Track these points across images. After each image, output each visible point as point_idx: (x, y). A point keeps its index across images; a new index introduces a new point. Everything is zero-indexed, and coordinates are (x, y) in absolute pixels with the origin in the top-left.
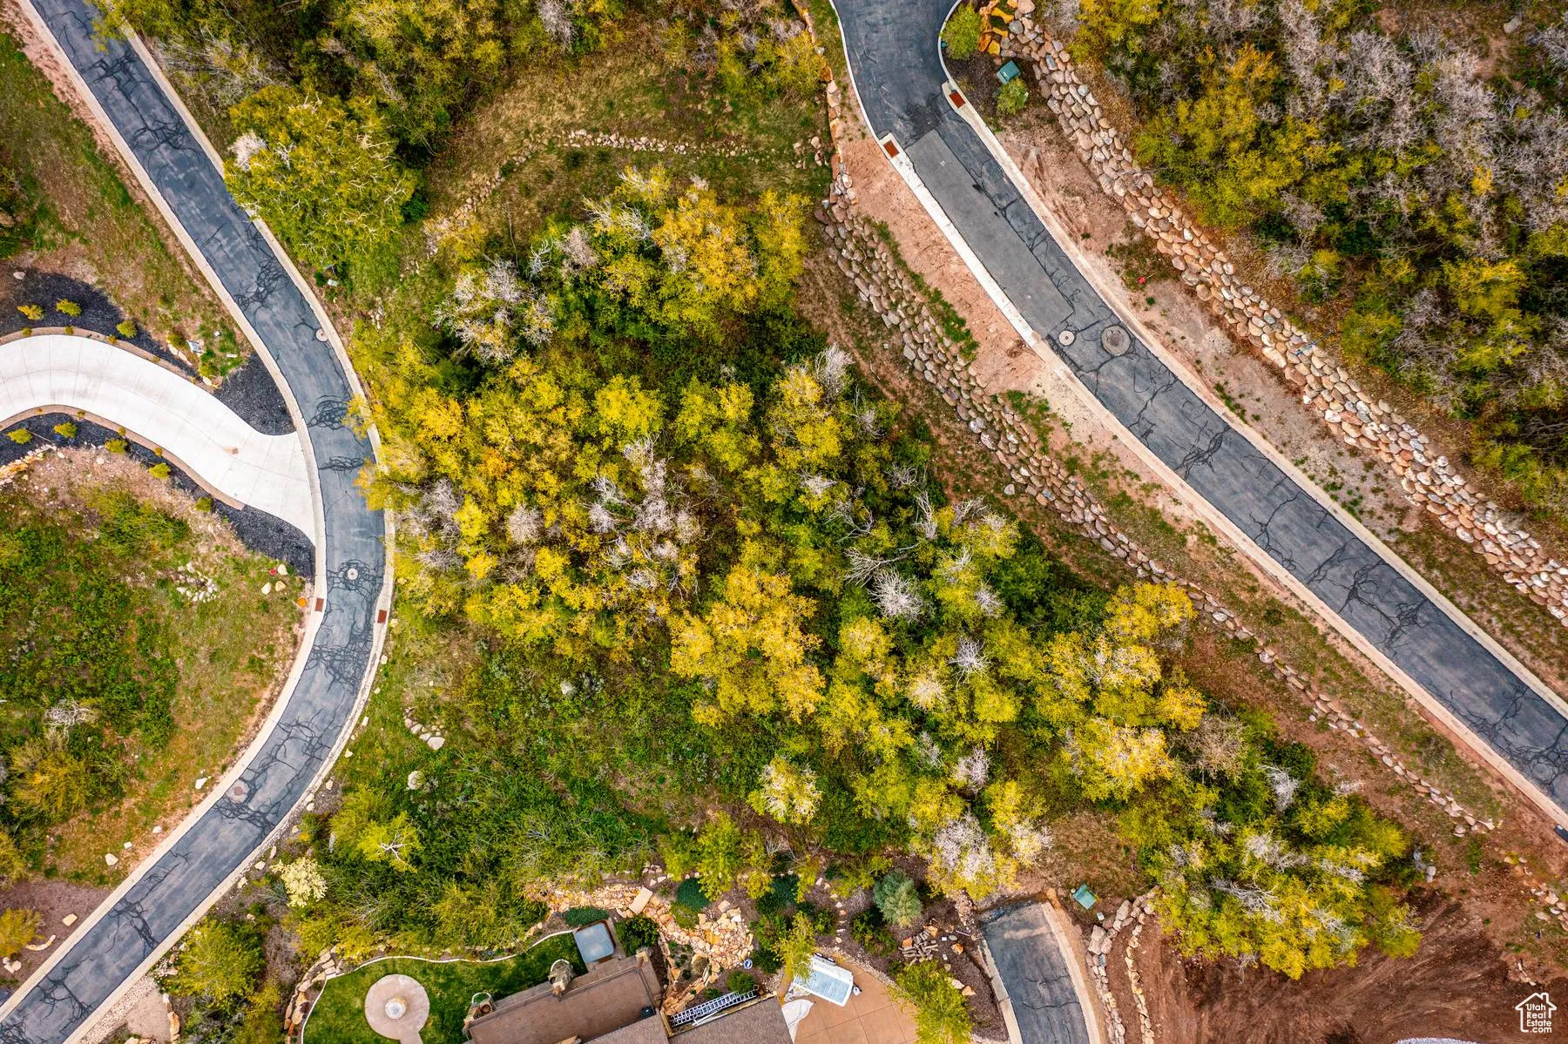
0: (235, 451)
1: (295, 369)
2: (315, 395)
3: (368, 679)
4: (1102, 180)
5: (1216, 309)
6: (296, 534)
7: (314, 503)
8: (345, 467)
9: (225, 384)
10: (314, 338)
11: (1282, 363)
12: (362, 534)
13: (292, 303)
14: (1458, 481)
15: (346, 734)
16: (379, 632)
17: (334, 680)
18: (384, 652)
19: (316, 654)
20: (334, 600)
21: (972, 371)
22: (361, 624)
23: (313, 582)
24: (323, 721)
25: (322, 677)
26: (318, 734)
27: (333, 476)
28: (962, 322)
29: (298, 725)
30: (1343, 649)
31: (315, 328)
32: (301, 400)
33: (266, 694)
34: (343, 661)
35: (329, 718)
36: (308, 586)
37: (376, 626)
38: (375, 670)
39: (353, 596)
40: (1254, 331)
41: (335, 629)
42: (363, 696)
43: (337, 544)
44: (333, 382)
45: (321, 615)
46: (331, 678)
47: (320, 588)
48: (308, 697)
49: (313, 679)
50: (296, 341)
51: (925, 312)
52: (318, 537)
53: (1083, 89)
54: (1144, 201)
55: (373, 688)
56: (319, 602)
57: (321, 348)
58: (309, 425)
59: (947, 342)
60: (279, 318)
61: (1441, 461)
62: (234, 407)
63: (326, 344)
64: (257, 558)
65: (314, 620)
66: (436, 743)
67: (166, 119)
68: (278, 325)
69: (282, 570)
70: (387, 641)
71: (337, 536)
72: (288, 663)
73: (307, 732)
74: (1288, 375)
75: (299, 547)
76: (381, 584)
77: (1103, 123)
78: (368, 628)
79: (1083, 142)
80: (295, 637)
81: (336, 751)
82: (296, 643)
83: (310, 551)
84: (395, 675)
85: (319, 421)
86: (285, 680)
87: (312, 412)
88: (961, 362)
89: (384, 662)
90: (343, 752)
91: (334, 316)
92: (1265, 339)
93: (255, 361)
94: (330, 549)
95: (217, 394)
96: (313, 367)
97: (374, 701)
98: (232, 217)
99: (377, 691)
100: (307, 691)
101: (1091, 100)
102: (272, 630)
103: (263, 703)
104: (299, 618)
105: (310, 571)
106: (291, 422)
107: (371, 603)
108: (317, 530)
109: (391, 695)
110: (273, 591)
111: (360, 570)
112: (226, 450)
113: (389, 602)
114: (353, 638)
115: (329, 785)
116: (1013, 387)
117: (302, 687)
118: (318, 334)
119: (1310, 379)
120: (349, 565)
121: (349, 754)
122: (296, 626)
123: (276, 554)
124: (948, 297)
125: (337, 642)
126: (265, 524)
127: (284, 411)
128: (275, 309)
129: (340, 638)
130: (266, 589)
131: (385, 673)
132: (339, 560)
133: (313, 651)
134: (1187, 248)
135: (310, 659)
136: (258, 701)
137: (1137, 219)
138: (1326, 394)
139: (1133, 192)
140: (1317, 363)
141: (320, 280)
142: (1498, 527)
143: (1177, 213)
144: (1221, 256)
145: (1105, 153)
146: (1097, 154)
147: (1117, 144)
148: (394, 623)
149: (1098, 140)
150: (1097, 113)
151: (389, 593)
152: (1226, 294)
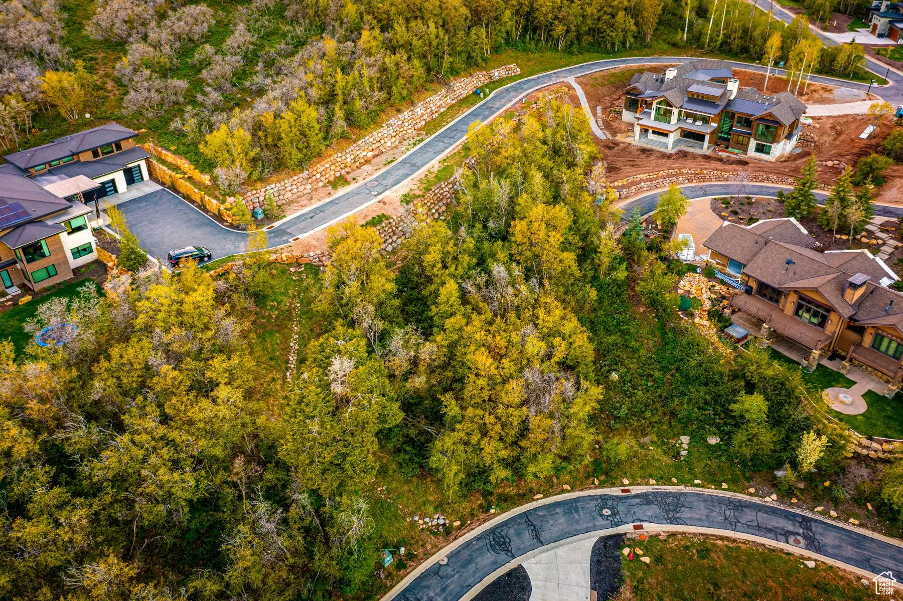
1: (474, 573)
2: (489, 557)
3: (671, 489)
4: (305, 192)
6: (595, 550)
7: (568, 543)
8: (535, 529)
10: (447, 565)
12: (577, 511)
13: (423, 584)
14: (405, 113)
15: (712, 491)
16: (636, 490)
17: (683, 506)
18: (647, 484)
19: (672, 521)
20: (631, 519)
21: (395, 218)
22: (638, 500)
23: (625, 534)
24: (714, 506)
25: (685, 514)
26: (724, 507)
27: (544, 536)
29: (726, 519)
31: (439, 566)
32: (496, 565)
33: (720, 542)
34: (668, 505)
35: (710, 503)
36: (629, 536)
37: (633, 492)
38: (662, 487)
39: (621, 509)
40: (361, 156)
41: (649, 513)
42: (682, 488)
43: (591, 525)
44: (476, 547)
45: (645, 525)
46: (683, 509)
47: (626, 529)
48: (704, 518)
49: (691, 518)
50: (453, 576)
52: (592, 537)
53: (268, 188)
54: (314, 178)
55: (673, 484)
56: (636, 527)
57: (453, 560)
58: (513, 557)
60: (438, 590)
61: (400, 116)
63: (450, 557)
64: (627, 574)
65: (651, 528)
66: (685, 439)
68: (443, 590)
69: (626, 551)
70: (639, 484)
71: (585, 525)
72: (689, 535)
73: (728, 512)
75: (605, 547)
76: (605, 495)
77: (283, 183)
78: (637, 496)
79: (289, 195)
80: (669, 536)
81: (729, 494)
82: (673, 535)
83: (604, 540)
84: (658, 473)
85: (508, 551)
86: (703, 535)
87: (503, 556)
89: (654, 482)
90: (724, 490)
91: (427, 555)
92: (364, 153)
94: (596, 528)
96: (470, 562)
97: (681, 482)
99: (674, 480)
100: (700, 519)
101: (273, 186)
102: (672, 551)
103: (726, 543)
104: (655, 537)
105: (619, 537)
106: (516, 569)
107: (619, 498)
108: (587, 538)
109: (672, 470)
110: (644, 555)
111: (602, 509)
113: (614, 488)
114: (649, 503)
115: (752, 490)
116: (399, 203)
117: (700, 523)
118: (443, 563)
120: (602, 515)
121: (725, 486)
122: (661, 538)
123: (617, 559)
125: (658, 511)
126: (599, 573)
127: (509, 574)
128: (432, 594)
129: (653, 510)
130: (646, 560)
131: (661, 480)
132: (600, 522)
133: (671, 523)
135: (678, 523)
136: (726, 546)
137: (321, 184)
138: (382, 142)
139: (310, 181)
140: (371, 140)
141: (401, 566)
142: (419, 110)
143: (319, 166)
144: (335, 156)
145: (294, 187)
146: (295, 191)
147: (291, 180)
148: (626, 482)
149: (290, 188)
150: (278, 185)
151: (608, 489)
152: (349, 160)
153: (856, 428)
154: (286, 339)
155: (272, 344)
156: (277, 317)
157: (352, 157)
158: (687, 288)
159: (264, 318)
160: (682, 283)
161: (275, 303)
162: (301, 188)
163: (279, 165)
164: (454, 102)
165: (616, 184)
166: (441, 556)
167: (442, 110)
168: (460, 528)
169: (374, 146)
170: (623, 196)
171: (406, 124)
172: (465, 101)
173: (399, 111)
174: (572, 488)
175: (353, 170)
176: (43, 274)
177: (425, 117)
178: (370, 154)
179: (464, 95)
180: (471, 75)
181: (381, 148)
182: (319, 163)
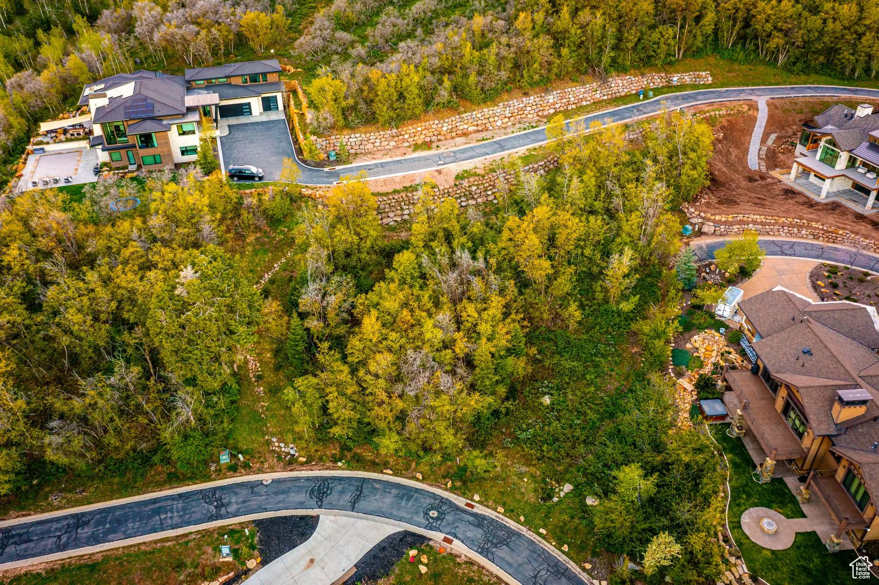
0: (312, 561)
1: (279, 502)
2: (302, 497)
3: (512, 524)
4: (387, 147)
5: (448, 136)
6: (390, 538)
7: (374, 521)
8: (359, 496)
9: (262, 552)
10: (267, 486)
11: (475, 128)
12: (408, 500)
13: (236, 490)
14: (532, 98)
15: (550, 548)
16: (480, 509)
17: (507, 545)
18: (495, 510)
19: (483, 552)
20: (448, 530)
21: (441, 188)
22: (471, 518)
23: (430, 539)
24: (536, 560)
25: (502, 552)
26: (546, 566)
27: (361, 504)
28: (420, 184)
29: (535, 577)
31: (261, 483)
32: (301, 505)
34: (494, 536)
35: (535, 556)
36: (431, 543)
37: (475, 510)
38: (506, 519)
39: (449, 518)
40: (461, 128)
41: (469, 534)
42: (524, 530)
43: (409, 516)
44: (301, 484)
45: (456, 542)
46: (504, 547)
47: (437, 537)
48: (515, 565)
49: (502, 559)
50: (261, 496)
51: (409, 195)
52: (399, 526)
53: (353, 136)
54: (401, 137)
55: (519, 522)
56: (446, 540)
57: (275, 485)
58: (320, 507)
60: (241, 500)
61: (524, 99)
62: (280, 552)
63: (274, 481)
64: (397, 571)
65: (458, 547)
66: (568, 488)
67: (65, 523)
68: (244, 502)
69: (413, 553)
70: (488, 507)
71: (404, 514)
72: (484, 571)
73: (543, 573)
74: (480, 128)
75: (401, 540)
76: (447, 499)
77: (368, 135)
78: (475, 515)
79: (370, 146)
80: (466, 563)
81: (563, 558)
82: (471, 563)
83: (407, 533)
84: (512, 504)
85: (321, 501)
86: (498, 577)
87: (313, 502)
89: (502, 510)
90: (563, 552)
91: (261, 471)
92: (466, 126)
93: (258, 523)
94: (409, 521)
95: (264, 563)
96: (284, 492)
97: (528, 523)
98: (157, 505)
99: (522, 518)
100: (510, 564)
101: (358, 135)
102: (456, 575)
104: (453, 556)
105: (422, 539)
106: (312, 517)
107: (457, 508)
108: (393, 525)
109: (528, 509)
110: (426, 565)
111: (432, 508)
112: (308, 567)
113: (461, 498)
114: (479, 526)
115: (588, 566)
116: (454, 177)
117: (507, 567)
118: (265, 483)
119: (484, 122)
120: (426, 514)
121: (565, 548)
122: (458, 560)
123: (400, 554)
124: (408, 185)
125: (479, 536)
126: (375, 557)
127: (302, 518)
128: (233, 500)
130: (423, 569)
131: (511, 512)
132: (420, 519)
133: (481, 553)
134: (424, 132)
135: (487, 557)
137: (406, 144)
138: (491, 120)
139: (396, 139)
140: (479, 115)
141: (233, 469)
142: (551, 98)
143: (410, 127)
144: (431, 122)
145: (378, 140)
146: (377, 144)
147: (377, 134)
148: (477, 498)
149: (373, 141)
150: (363, 136)
151: (455, 496)
152: (445, 129)
153: (749, 562)
154: (274, 260)
155: (260, 260)
156: (281, 240)
157: (450, 127)
158: (697, 345)
159: (268, 237)
160: (696, 337)
161: (286, 229)
162: (384, 144)
163: (371, 119)
164: (605, 98)
165: (718, 218)
166: (267, 478)
167: (584, 103)
168: (302, 464)
169: (480, 122)
170: (718, 233)
171: (529, 109)
172: (616, 100)
173: (526, 94)
174: (423, 479)
175: (446, 139)
176: (151, 159)
177: (557, 106)
178: (471, 129)
179: (623, 94)
180: (643, 75)
181: (488, 125)
182: (411, 125)
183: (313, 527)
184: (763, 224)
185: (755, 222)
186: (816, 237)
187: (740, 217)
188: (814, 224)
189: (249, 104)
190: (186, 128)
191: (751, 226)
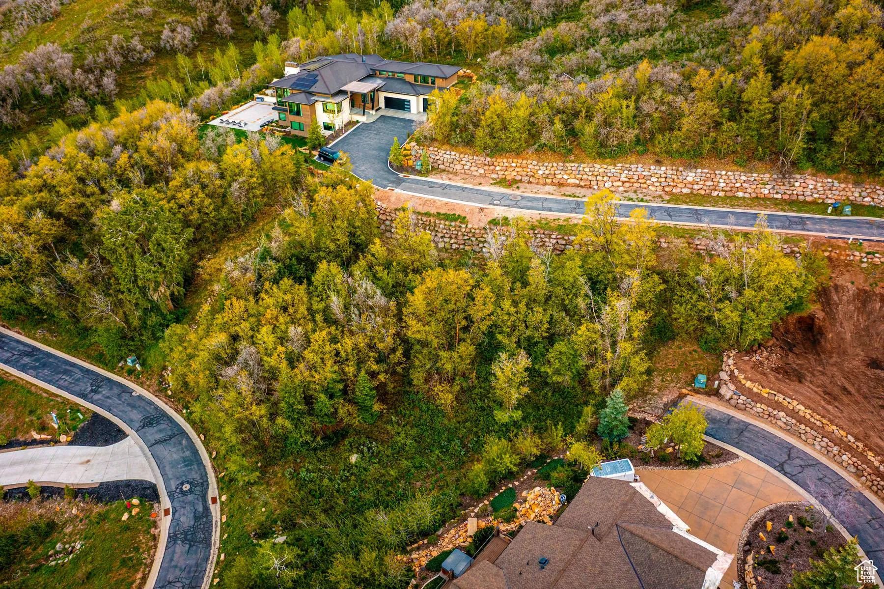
0: (88, 461)
1: (123, 412)
2: (137, 417)
3: (216, 536)
4: (474, 173)
5: (541, 181)
6: (141, 481)
7: (149, 463)
8: (166, 440)
9: (76, 435)
10: (132, 396)
11: (577, 182)
12: (186, 466)
13: (114, 387)
14: (663, 168)
15: (211, 572)
16: (215, 507)
17: (191, 546)
18: (222, 516)
19: (172, 538)
20: (177, 505)
21: (470, 226)
22: (201, 509)
23: (159, 502)
24: (189, 572)
25: (181, 548)
26: (187, 582)
27: (159, 448)
28: (454, 215)
29: (170, 583)
30: (686, 228)
31: (130, 391)
32: (130, 422)
33: (139, 575)
34: (194, 534)
35: (193, 569)
36: (156, 505)
37: (212, 507)
38: (218, 528)
39: (190, 497)
40: (560, 176)
41: (183, 519)
42: (215, 546)
43: (170, 477)
44: (148, 409)
45: (170, 517)
46: (187, 546)
47: (166, 502)
48: (173, 563)
49: (174, 552)
50: (120, 400)
51: (438, 222)
52: (156, 479)
53: (448, 152)
54: (492, 167)
55: (221, 537)
56: (167, 510)
57: (136, 399)
58: (137, 431)
59: (453, 224)
60: (108, 395)
61: (652, 167)
62: (84, 443)
63: (140, 397)
65: (165, 521)
66: (281, 540)
67: (26, 349)
68: (107, 397)
69: (135, 501)
70: (221, 510)
71: (170, 473)
72: (152, 552)
73: (178, 584)
74: (582, 183)
75: (144, 488)
76: (208, 485)
77: (462, 156)
78: (207, 509)
79: (458, 167)
80: (153, 535)
82: (155, 538)
83: (153, 488)
84: (235, 521)
85: (143, 427)
86: (152, 562)
87: (138, 425)
88: (463, 226)
89: (224, 520)
91: (142, 384)
92: (565, 177)
93: (96, 416)
94: (166, 480)
95: (71, 443)
96: (133, 407)
97: (224, 543)
98: (71, 368)
99: (226, 536)
100: (172, 560)
101: (453, 153)
102: (135, 538)
103: (138, 581)
104: (155, 525)
105: (156, 497)
106: (125, 434)
107: (204, 497)
108: (155, 475)
109: (237, 532)
110: (130, 516)
111: (191, 483)
112: (82, 463)
113: (217, 491)
114: (197, 518)
116: (489, 219)
117: (167, 560)
118: (133, 393)
119: (590, 178)
120: (182, 484)
121: (217, 581)
122: (152, 530)
123: (131, 496)
124: (443, 211)
125: (186, 525)
126: (117, 487)
127: (119, 430)
128: (104, 392)
129: (187, 520)
130: (125, 517)
131: (226, 526)
132: (173, 485)
133: (169, 537)
134: (517, 169)
135: (168, 542)
136: (134, 581)
137: (494, 176)
138: (599, 178)
139: (486, 168)
140: (587, 170)
141: (131, 372)
142: (691, 176)
143: (505, 161)
144: (529, 162)
145: (469, 164)
146: (466, 167)
147: (470, 157)
148: (224, 498)
149: (463, 163)
150: (457, 155)
151: (216, 486)
152: (541, 172)
157: (547, 172)
158: (529, 497)
162: (472, 169)
163: (469, 142)
164: (779, 196)
165: (748, 384)
166: (138, 390)
167: (740, 194)
168: (166, 396)
169: (585, 177)
170: (733, 402)
171: (654, 179)
172: (793, 203)
173: (659, 163)
174: (215, 458)
175: (538, 183)
176: (297, 126)
177: (696, 187)
178: (571, 181)
179: (809, 199)
180: (856, 184)
181: (594, 183)
182: (507, 158)
183: (116, 440)
184: (801, 420)
185: (793, 414)
186: (859, 474)
187: (780, 398)
188: (870, 455)
189: (409, 101)
190: (330, 107)
191: (782, 414)
